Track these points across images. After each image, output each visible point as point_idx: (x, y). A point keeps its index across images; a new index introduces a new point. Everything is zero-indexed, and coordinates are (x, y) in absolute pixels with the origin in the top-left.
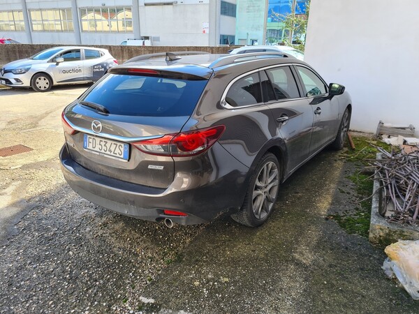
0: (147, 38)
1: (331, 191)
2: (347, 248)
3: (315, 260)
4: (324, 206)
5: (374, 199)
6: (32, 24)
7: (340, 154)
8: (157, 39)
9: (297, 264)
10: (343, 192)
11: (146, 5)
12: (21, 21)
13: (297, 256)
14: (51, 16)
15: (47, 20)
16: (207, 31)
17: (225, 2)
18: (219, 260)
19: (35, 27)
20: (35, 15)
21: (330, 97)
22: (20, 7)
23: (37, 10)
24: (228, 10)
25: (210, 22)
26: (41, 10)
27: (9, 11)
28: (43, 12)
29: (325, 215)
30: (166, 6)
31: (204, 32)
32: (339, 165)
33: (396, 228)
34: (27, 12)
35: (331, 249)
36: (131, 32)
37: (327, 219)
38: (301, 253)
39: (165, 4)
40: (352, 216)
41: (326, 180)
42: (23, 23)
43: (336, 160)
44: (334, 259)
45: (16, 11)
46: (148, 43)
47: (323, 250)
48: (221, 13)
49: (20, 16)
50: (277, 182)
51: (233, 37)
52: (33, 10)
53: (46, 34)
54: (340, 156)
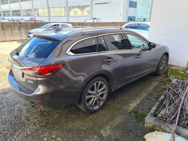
0: (95, 19)
1: (142, 97)
2: (131, 131)
3: (110, 135)
4: (133, 105)
5: (155, 105)
6: (50, 14)
7: (159, 78)
8: (100, 19)
9: (99, 136)
10: (148, 99)
11: (96, 4)
12: (46, 12)
13: (102, 131)
14: (57, 10)
15: (56, 12)
16: (122, 15)
17: (131, 1)
18: (63, 129)
19: (52, 15)
20: (52, 10)
21: (150, 49)
22: (46, 7)
23: (53, 8)
24: (133, 5)
25: (123, 11)
26: (54, 7)
27: (42, 8)
28: (55, 9)
29: (130, 110)
30: (104, 4)
31: (121, 15)
32: (155, 84)
33: (157, 124)
34: (49, 8)
35: (122, 130)
36: (89, 16)
37: (130, 113)
38: (105, 130)
39: (104, 3)
40: (145, 113)
41: (142, 92)
42: (47, 13)
43: (155, 81)
44: (120, 136)
45: (45, 8)
46: (95, 21)
47: (118, 130)
48: (129, 7)
49: (46, 10)
50: (106, 91)
51: (135, 17)
52: (51, 8)
53: (55, 17)
54: (158, 79)
